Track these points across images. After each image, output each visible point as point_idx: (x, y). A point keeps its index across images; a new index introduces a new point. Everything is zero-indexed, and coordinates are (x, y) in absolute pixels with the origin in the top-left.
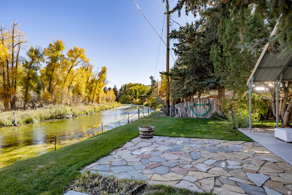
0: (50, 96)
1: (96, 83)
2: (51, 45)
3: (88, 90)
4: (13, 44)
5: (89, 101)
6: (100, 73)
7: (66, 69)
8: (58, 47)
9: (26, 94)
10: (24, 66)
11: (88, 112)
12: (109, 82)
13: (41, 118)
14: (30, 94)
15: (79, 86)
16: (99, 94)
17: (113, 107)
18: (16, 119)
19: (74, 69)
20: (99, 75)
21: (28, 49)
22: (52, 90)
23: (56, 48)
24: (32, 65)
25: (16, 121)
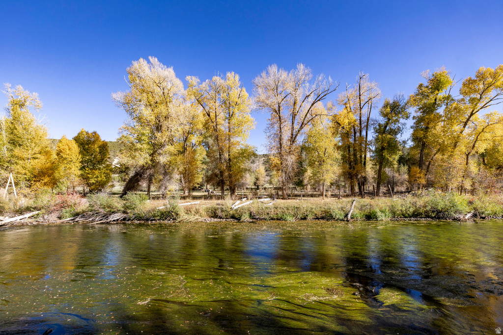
0: (422, 175)
2: (421, 86)
4: (360, 105)
8: (437, 84)
9: (380, 173)
10: (376, 131)
13: (394, 213)
14: (385, 173)
18: (352, 211)
21: (380, 105)
22: (427, 163)
23: (431, 88)
24: (388, 128)
25: (350, 213)
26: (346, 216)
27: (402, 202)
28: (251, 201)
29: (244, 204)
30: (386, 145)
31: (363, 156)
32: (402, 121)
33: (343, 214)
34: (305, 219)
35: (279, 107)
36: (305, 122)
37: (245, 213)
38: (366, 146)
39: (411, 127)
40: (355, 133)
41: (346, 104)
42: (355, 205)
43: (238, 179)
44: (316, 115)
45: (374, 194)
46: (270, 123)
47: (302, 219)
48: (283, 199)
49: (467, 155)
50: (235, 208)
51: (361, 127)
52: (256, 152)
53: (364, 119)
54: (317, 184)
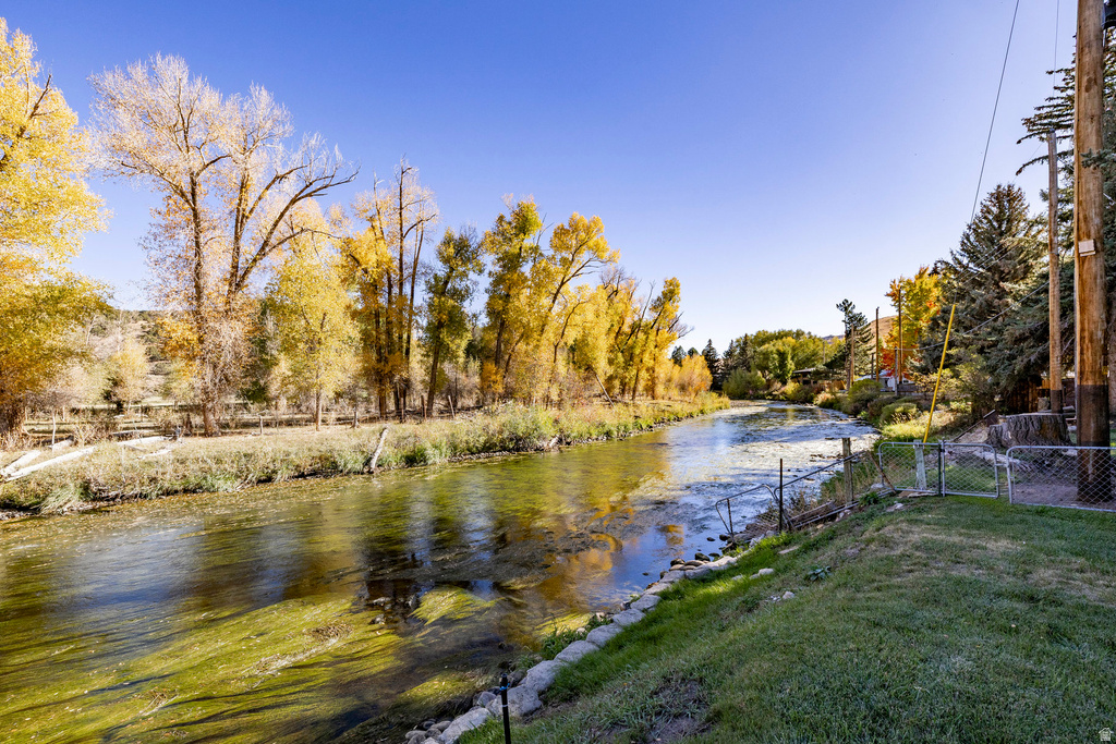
0: (499, 378)
1: (646, 333)
2: (501, 218)
3: (621, 359)
4: (401, 229)
5: (623, 392)
6: (659, 299)
7: (544, 290)
8: (523, 225)
9: (434, 372)
10: (430, 289)
11: (614, 429)
12: (688, 329)
13: (454, 448)
14: (442, 371)
15: (587, 345)
16: (657, 370)
17: (702, 412)
18: (379, 451)
19: (570, 287)
20: (655, 308)
21: (439, 239)
22: (507, 357)
23: (516, 227)
24: (449, 286)
25: (377, 455)
26: (367, 462)
27: (470, 427)
28: (90, 449)
29: (59, 460)
30: (447, 321)
31: (405, 336)
32: (472, 275)
33: (361, 459)
34: (269, 480)
35: (194, 183)
36: (273, 241)
37: (63, 487)
38: (410, 316)
39: (487, 291)
40: (390, 287)
41: (371, 219)
42: (385, 439)
43: (34, 383)
44: (302, 230)
45: (422, 414)
46: (163, 223)
47: (260, 481)
48: (204, 435)
49: (556, 347)
50: (17, 475)
51: (402, 276)
52: (110, 303)
53: (408, 259)
54: (303, 395)
